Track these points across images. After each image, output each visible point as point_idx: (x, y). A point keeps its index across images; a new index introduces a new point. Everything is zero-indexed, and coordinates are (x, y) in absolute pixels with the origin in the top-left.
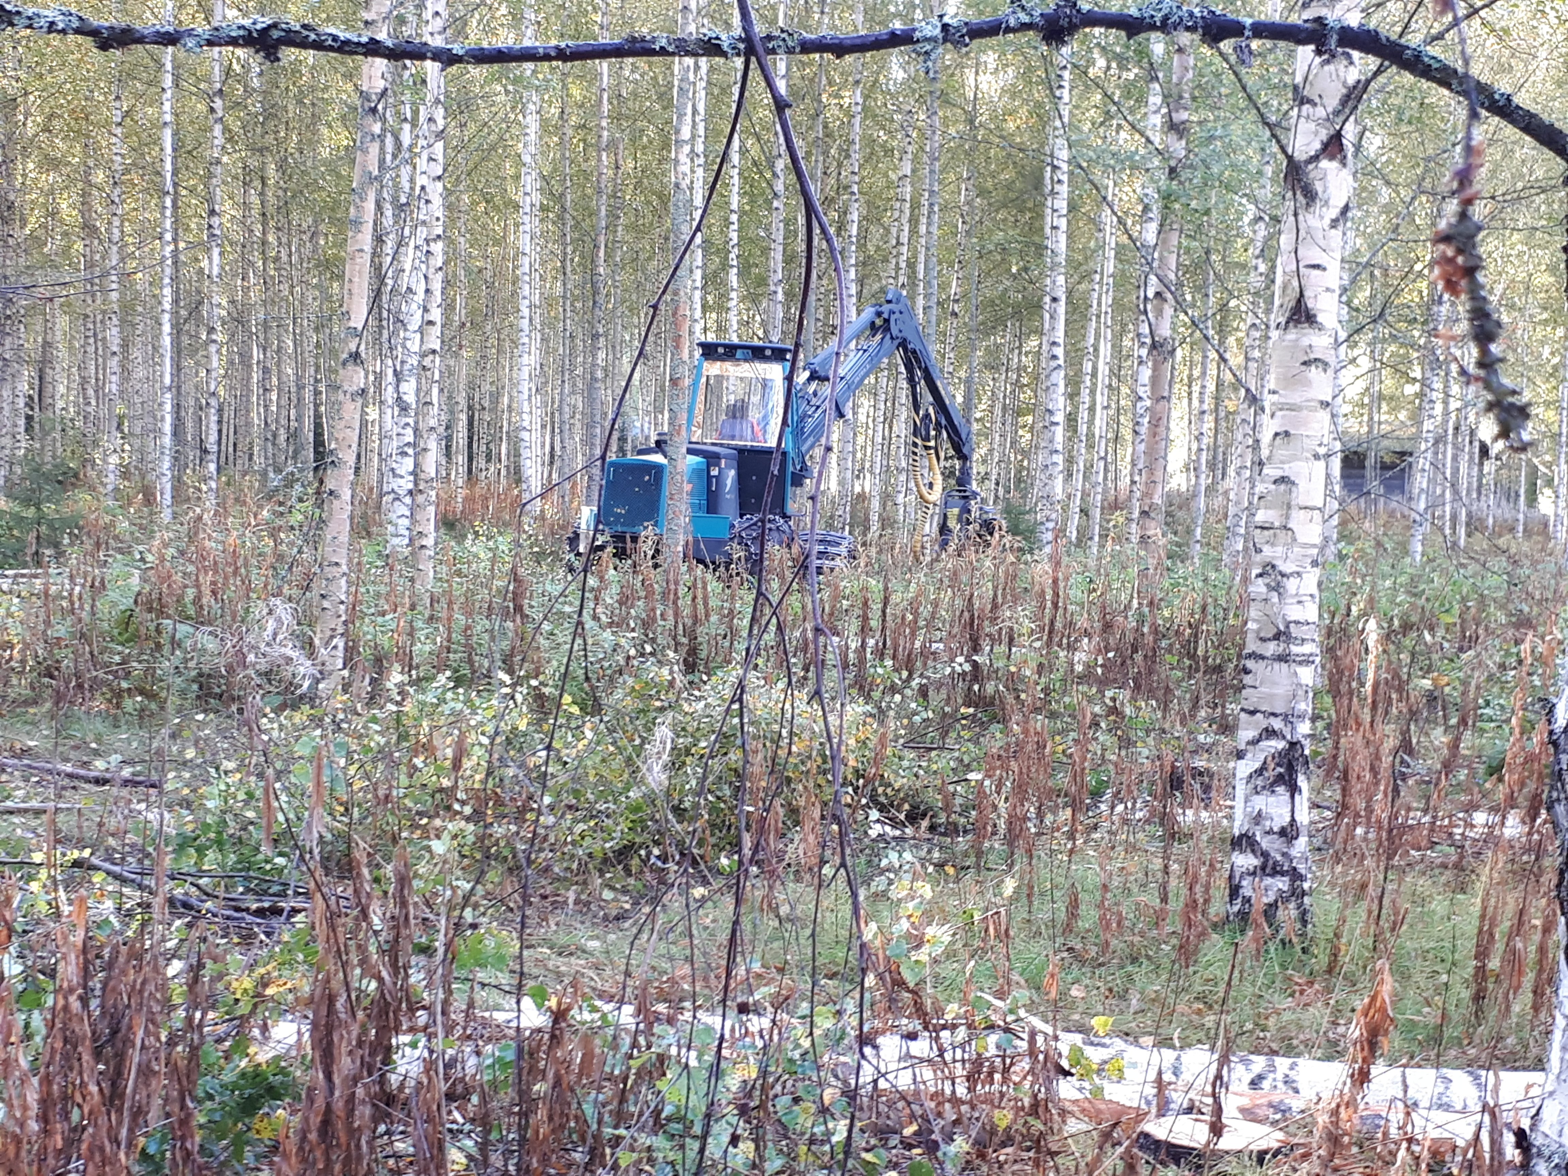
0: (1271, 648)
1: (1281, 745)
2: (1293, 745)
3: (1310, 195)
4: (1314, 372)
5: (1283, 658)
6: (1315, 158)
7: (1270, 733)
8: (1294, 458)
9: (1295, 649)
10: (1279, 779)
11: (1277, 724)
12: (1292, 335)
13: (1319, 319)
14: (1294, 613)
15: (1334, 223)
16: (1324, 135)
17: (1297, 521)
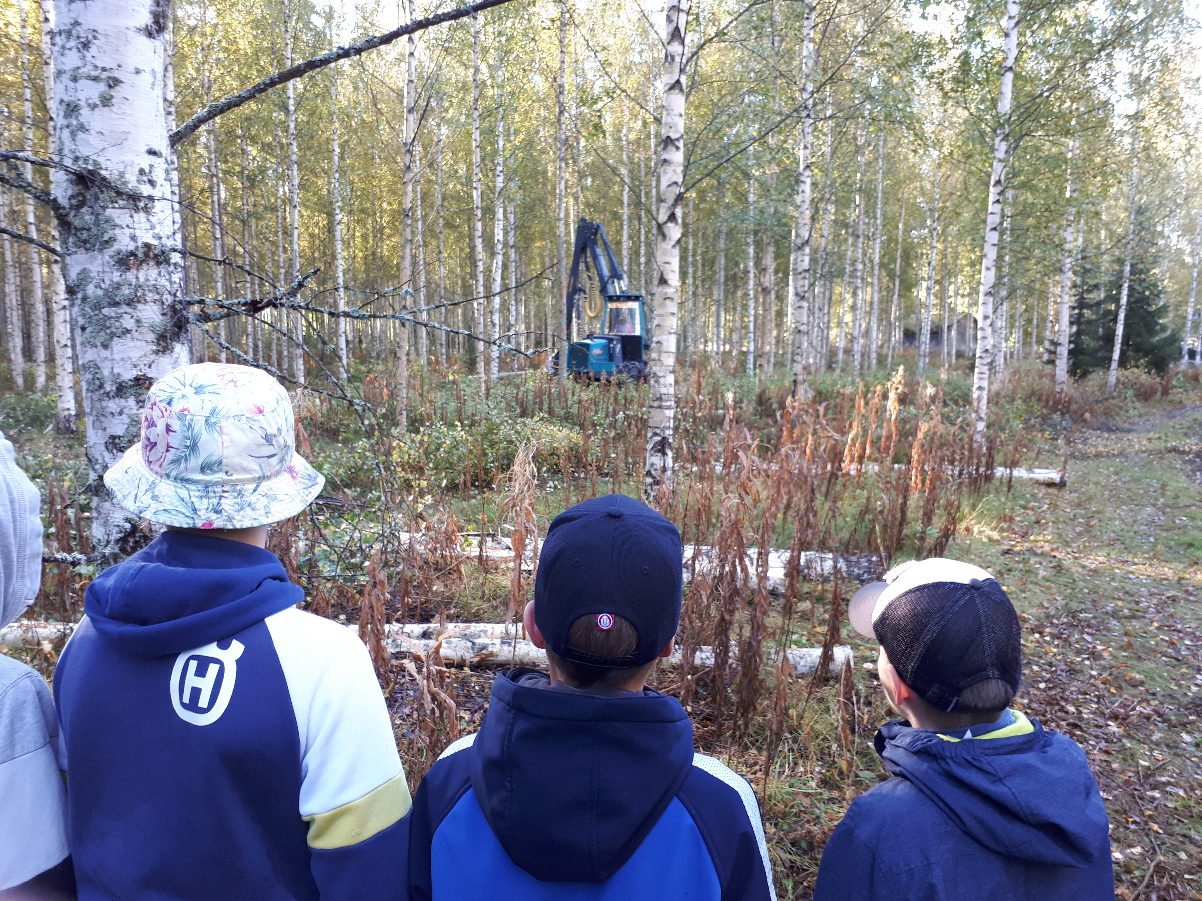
0: (656, 404)
1: (659, 438)
2: (664, 438)
3: (664, 236)
4: (668, 302)
5: (660, 407)
6: (665, 223)
7: (655, 434)
8: (662, 334)
9: (664, 404)
10: (659, 451)
11: (658, 431)
12: (660, 289)
13: (670, 282)
14: (664, 391)
15: (674, 246)
16: (668, 213)
17: (664, 357)
